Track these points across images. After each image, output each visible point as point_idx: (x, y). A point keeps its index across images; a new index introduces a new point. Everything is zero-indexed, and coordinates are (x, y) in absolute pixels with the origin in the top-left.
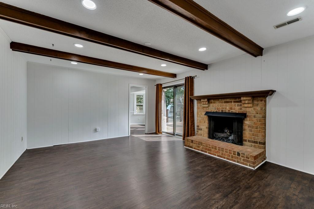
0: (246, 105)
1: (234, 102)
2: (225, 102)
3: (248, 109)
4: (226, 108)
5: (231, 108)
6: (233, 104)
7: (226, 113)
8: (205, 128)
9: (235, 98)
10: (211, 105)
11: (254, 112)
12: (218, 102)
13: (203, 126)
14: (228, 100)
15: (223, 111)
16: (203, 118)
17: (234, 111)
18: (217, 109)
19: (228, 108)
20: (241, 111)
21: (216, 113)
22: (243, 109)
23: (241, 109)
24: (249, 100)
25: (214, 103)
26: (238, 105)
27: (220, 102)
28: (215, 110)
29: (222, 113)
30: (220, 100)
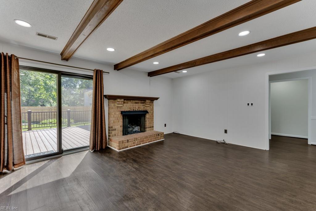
0: (147, 105)
1: (141, 103)
2: (135, 103)
3: (147, 108)
4: (136, 108)
5: (139, 108)
6: (140, 104)
7: (136, 111)
8: (120, 127)
9: (141, 100)
10: (125, 105)
11: (150, 110)
12: (130, 102)
13: (117, 125)
14: (137, 101)
15: (133, 109)
16: (117, 118)
17: (141, 109)
18: (130, 109)
19: (137, 107)
20: (144, 109)
21: (129, 111)
22: (145, 108)
23: (144, 108)
24: (149, 102)
25: (127, 103)
26: (143, 105)
27: (131, 103)
28: (128, 110)
29: (133, 111)
30: (132, 101)
